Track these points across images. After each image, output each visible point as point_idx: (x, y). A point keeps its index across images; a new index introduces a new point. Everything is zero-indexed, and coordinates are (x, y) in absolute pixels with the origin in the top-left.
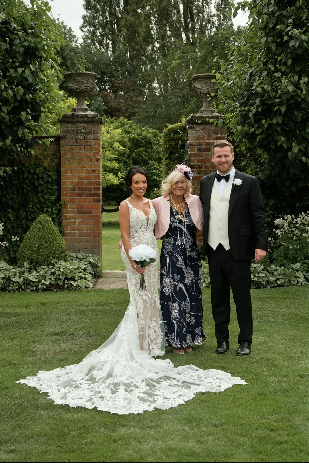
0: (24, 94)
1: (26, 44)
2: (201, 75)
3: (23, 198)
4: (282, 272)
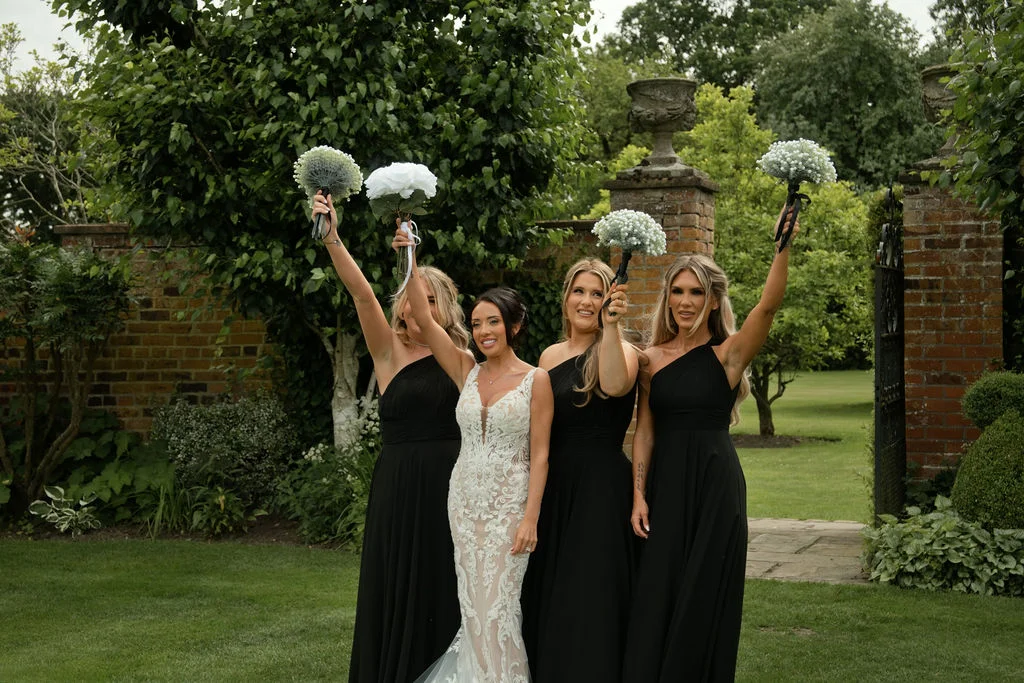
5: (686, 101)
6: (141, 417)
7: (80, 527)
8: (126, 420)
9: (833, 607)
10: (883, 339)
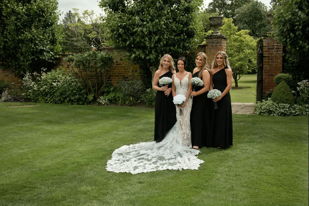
4: (299, 108)
5: (221, 21)
6: (116, 84)
7: (106, 104)
8: (114, 84)
9: (247, 119)
10: (259, 67)
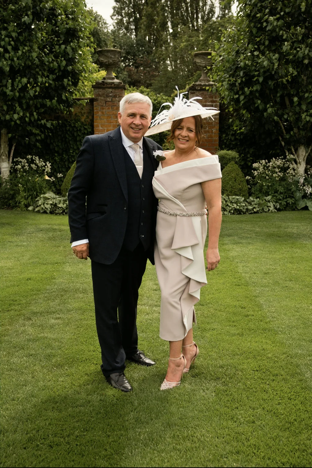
0: (67, 65)
1: (68, 26)
2: (201, 52)
3: (66, 145)
4: (258, 203)
